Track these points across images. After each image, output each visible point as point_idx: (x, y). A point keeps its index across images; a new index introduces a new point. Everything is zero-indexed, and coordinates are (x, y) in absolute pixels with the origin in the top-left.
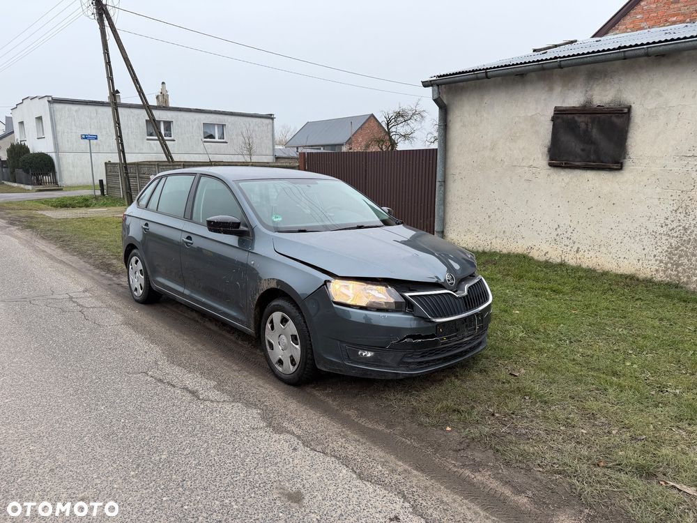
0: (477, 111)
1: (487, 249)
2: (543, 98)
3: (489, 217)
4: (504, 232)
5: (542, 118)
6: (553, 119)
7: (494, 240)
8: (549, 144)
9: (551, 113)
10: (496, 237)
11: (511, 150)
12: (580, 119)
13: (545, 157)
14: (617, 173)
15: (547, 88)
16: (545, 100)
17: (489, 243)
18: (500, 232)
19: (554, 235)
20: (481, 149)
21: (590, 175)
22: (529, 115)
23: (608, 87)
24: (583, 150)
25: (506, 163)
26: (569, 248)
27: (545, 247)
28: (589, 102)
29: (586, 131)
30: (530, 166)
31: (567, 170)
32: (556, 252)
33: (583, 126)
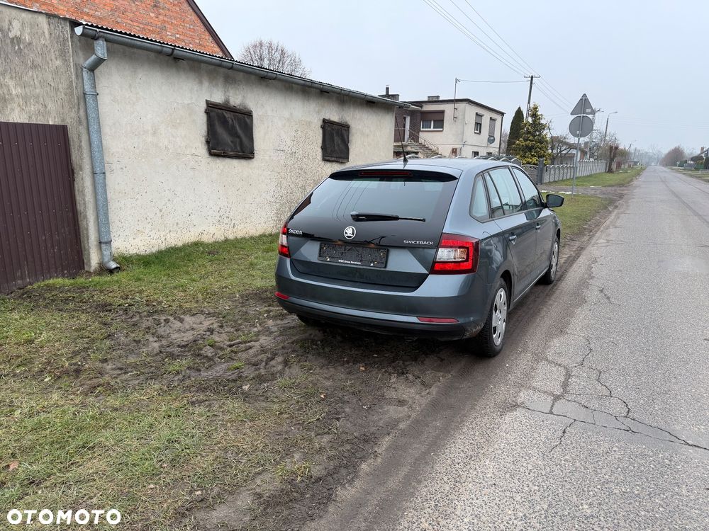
0: (130, 85)
1: (163, 247)
2: (195, 89)
3: (161, 211)
4: (177, 223)
5: (197, 108)
6: (207, 112)
7: (168, 235)
8: (205, 134)
9: (204, 106)
10: (170, 231)
11: (174, 137)
12: (227, 115)
13: (203, 146)
14: (249, 161)
15: (197, 80)
16: (197, 91)
17: (163, 239)
18: (173, 225)
19: (217, 218)
20: (142, 133)
21: (235, 162)
22: (186, 102)
23: (238, 92)
24: (232, 142)
25: (171, 151)
26: (228, 225)
27: (212, 230)
28: (227, 101)
29: (233, 126)
30: (192, 155)
31: (221, 159)
32: (220, 232)
33: (230, 121)
